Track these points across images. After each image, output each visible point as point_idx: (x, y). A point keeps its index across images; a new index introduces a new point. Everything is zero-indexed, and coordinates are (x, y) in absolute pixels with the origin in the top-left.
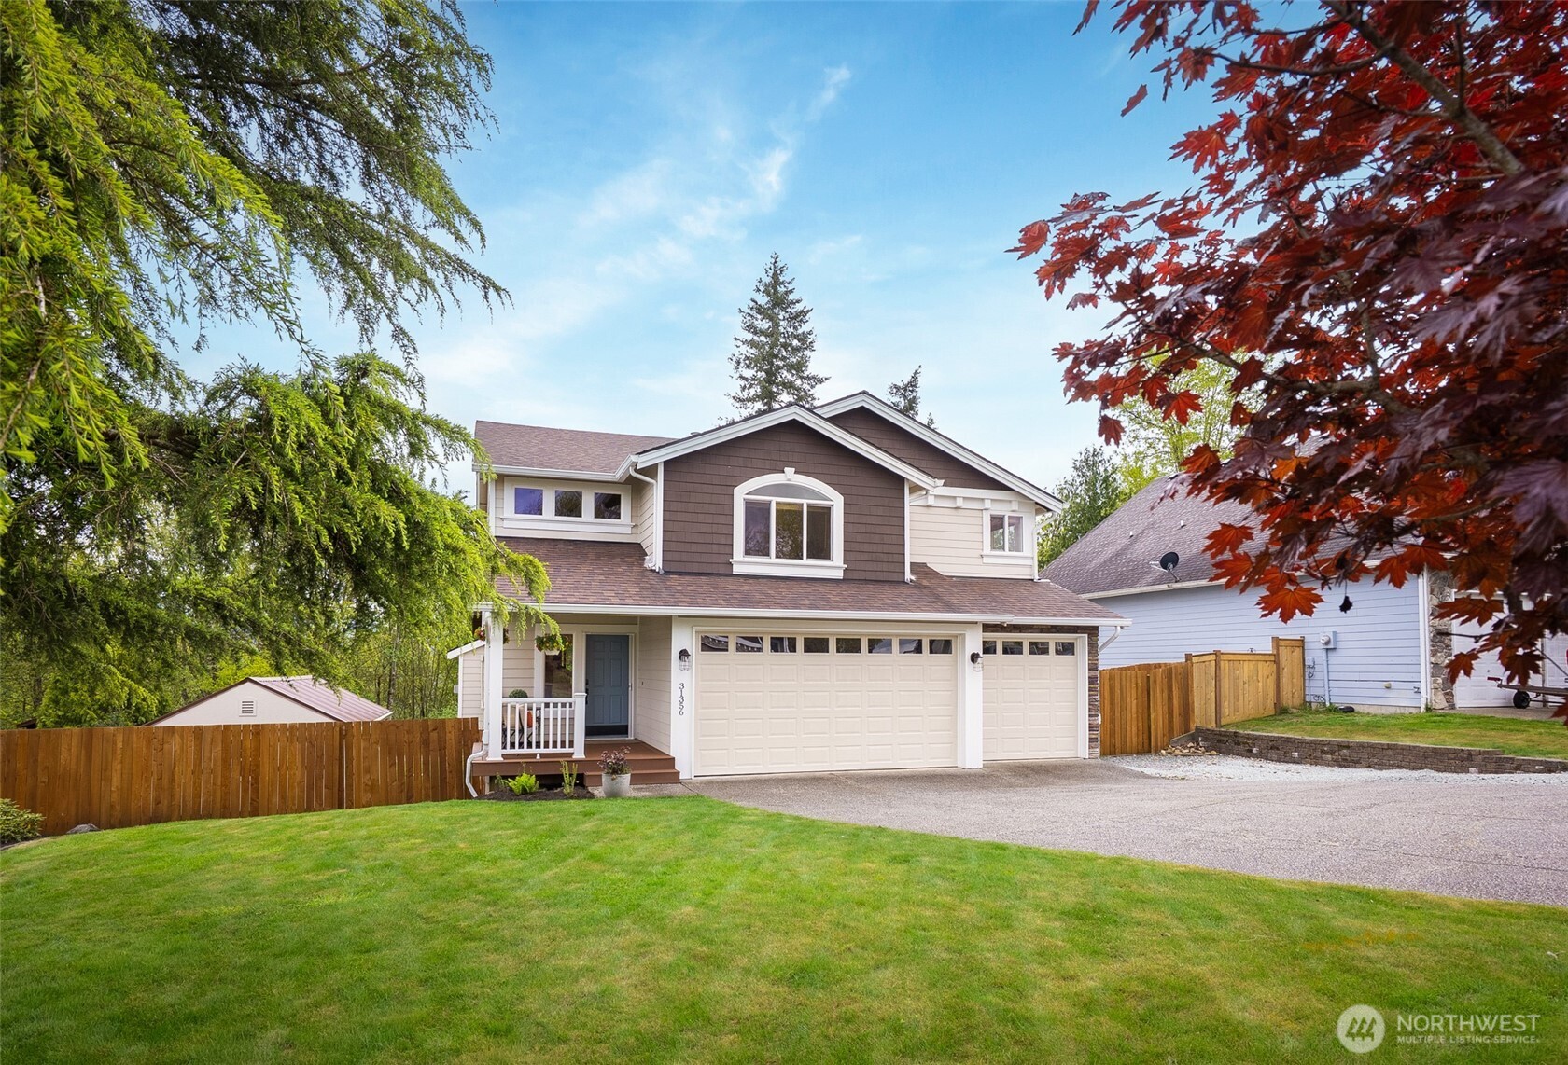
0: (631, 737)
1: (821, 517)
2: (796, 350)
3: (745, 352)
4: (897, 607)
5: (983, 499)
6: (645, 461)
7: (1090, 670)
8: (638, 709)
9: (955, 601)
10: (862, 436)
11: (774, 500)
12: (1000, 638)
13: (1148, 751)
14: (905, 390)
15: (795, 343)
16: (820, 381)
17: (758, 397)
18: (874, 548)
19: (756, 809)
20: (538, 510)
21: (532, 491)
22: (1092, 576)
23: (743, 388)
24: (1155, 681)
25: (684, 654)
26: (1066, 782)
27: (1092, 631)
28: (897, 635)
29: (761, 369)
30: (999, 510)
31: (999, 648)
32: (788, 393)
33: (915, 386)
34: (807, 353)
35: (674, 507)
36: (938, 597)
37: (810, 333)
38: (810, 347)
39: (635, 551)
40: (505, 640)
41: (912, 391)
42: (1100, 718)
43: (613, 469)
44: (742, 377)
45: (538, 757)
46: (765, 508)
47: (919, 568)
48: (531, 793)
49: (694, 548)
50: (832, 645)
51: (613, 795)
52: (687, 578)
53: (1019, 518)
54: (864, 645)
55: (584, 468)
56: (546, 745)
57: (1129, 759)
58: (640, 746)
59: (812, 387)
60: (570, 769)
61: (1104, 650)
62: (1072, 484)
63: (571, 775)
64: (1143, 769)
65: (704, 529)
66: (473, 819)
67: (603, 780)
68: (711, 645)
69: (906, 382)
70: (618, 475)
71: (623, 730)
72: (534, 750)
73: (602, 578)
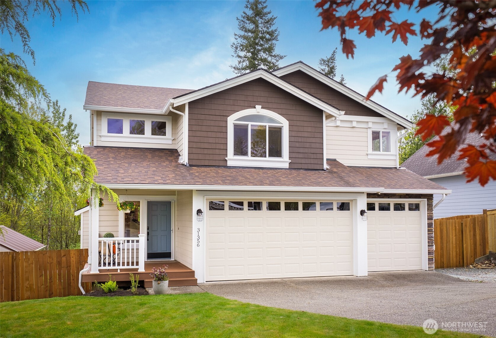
0: (172, 259)
1: (276, 133)
2: (268, 40)
3: (240, 42)
4: (318, 184)
5: (368, 122)
6: (178, 102)
7: (428, 219)
8: (176, 243)
9: (351, 180)
10: (300, 87)
11: (250, 124)
12: (377, 201)
13: (463, 266)
14: (328, 62)
15: (268, 36)
16: (281, 58)
17: (247, 67)
18: (306, 150)
19: (236, 301)
20: (120, 131)
21: (117, 121)
22: (431, 166)
23: (240, 62)
24: (466, 226)
25: (199, 212)
26: (414, 284)
27: (429, 197)
28: (318, 200)
29: (249, 51)
30: (377, 128)
31: (377, 207)
32: (264, 65)
33: (334, 60)
34: (274, 42)
35: (194, 128)
36: (341, 178)
37: (276, 31)
38: (276, 39)
39: (174, 153)
40: (101, 204)
41: (332, 62)
42: (434, 247)
43: (161, 107)
44: (240, 57)
45: (119, 271)
46: (245, 128)
47: (332, 162)
48: (114, 292)
49: (206, 151)
51: (159, 293)
52: (203, 169)
53: (388, 133)
54: (300, 206)
55: (146, 107)
56: (123, 265)
57: (451, 270)
58: (177, 264)
59: (277, 61)
60: (135, 278)
61: (436, 208)
62: (422, 114)
63: (135, 281)
64: (459, 276)
65: (211, 140)
66: (79, 307)
67: (153, 284)
68: (214, 206)
69: (329, 57)
70: (163, 111)
71: (168, 255)
72: (116, 267)
73: (154, 169)
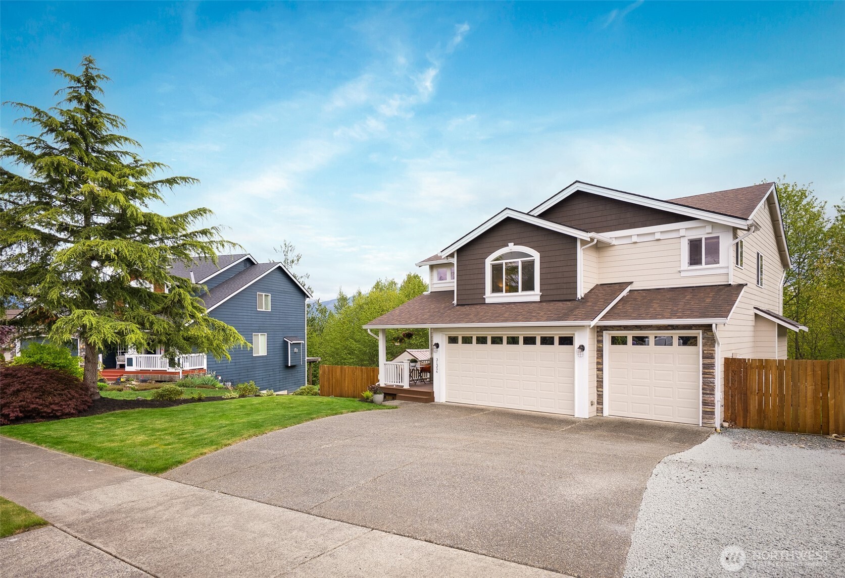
1: (529, 267)
5: (678, 230)
6: (445, 253)
7: (704, 357)
11: (504, 262)
18: (558, 281)
20: (446, 278)
25: (436, 345)
27: (708, 328)
28: (539, 334)
30: (695, 235)
31: (630, 341)
35: (461, 273)
45: (394, 386)
46: (501, 267)
49: (470, 292)
50: (505, 340)
53: (716, 238)
65: (473, 282)
